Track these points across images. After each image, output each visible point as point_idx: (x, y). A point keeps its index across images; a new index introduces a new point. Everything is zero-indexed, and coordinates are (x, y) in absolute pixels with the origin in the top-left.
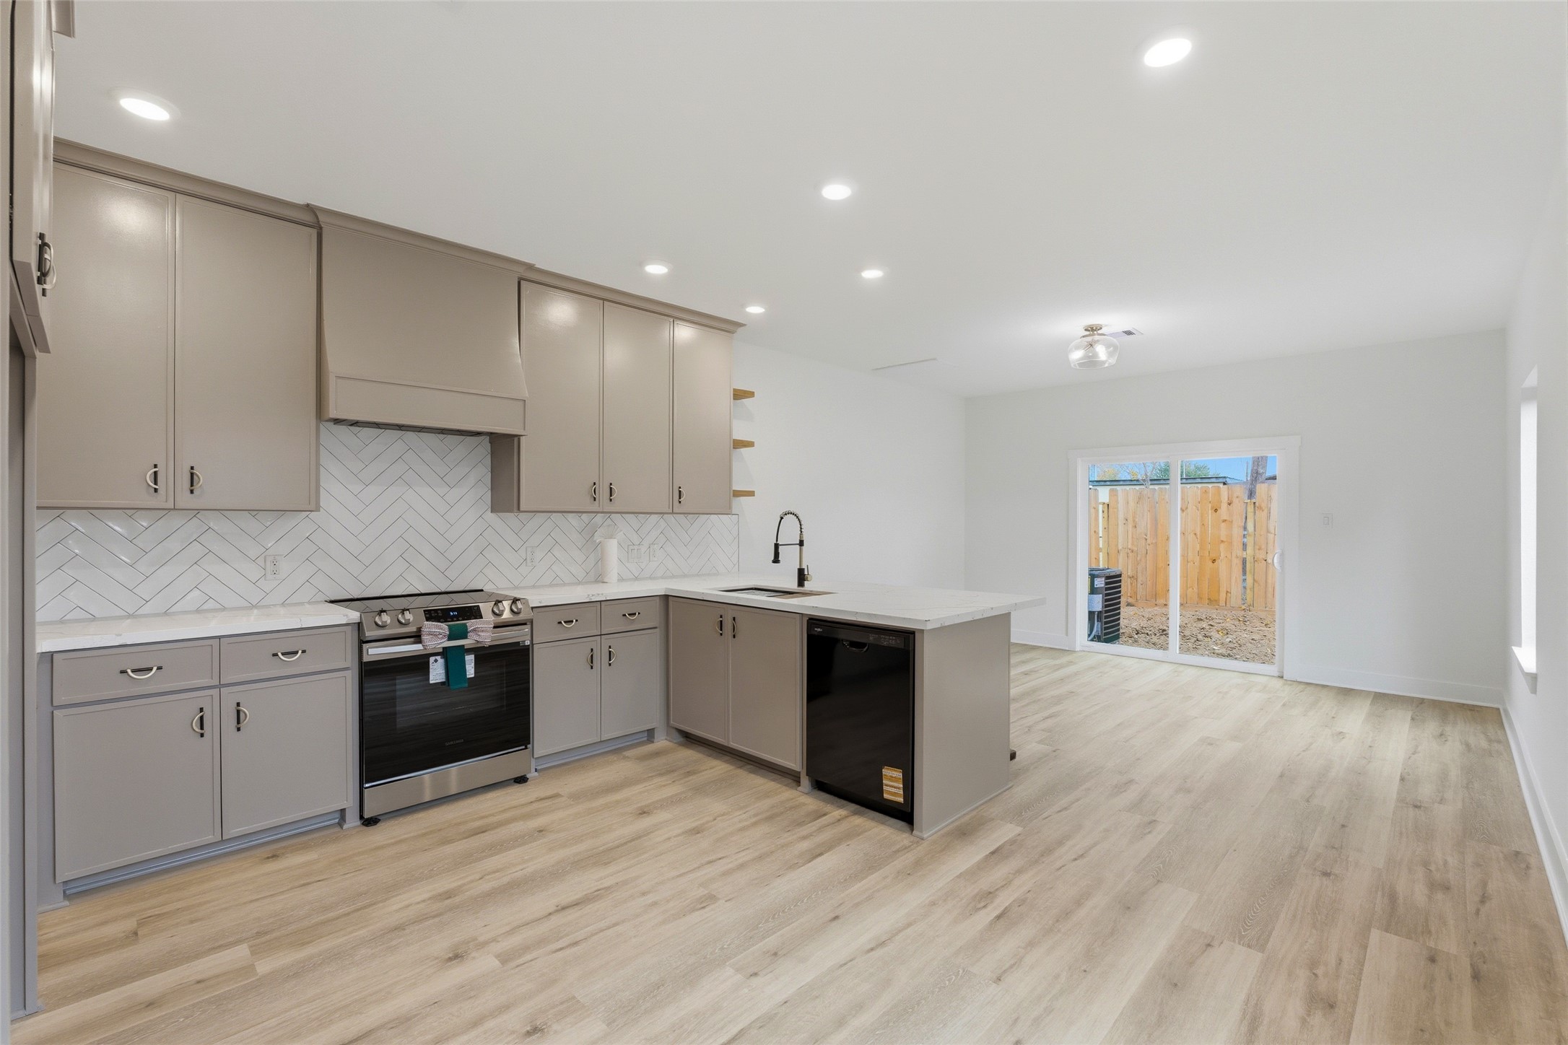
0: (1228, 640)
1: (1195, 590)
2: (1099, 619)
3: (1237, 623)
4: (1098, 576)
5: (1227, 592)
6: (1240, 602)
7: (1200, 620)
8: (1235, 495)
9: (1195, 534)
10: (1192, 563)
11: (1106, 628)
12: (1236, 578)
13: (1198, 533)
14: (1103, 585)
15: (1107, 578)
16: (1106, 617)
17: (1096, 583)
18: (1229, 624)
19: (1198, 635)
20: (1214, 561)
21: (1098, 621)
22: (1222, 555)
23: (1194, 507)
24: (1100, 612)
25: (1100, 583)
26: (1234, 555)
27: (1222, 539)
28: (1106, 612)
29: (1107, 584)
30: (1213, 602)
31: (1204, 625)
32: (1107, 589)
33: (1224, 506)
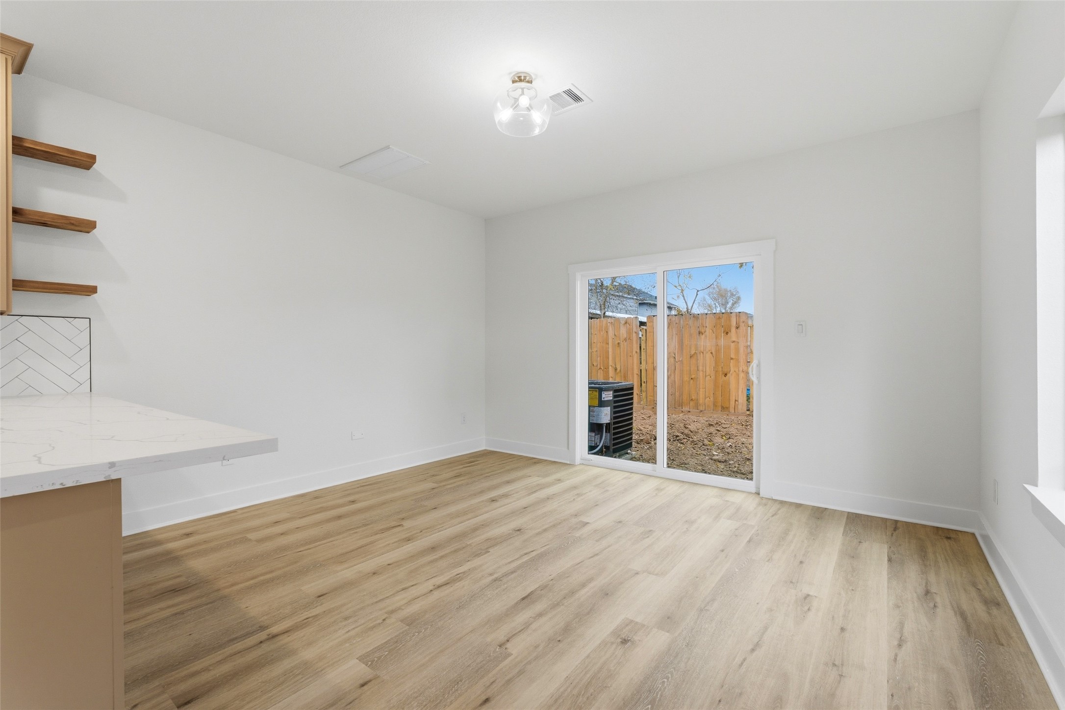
0: (728, 445)
1: (712, 399)
2: (608, 430)
3: (740, 427)
4: (607, 390)
5: (736, 400)
6: (745, 408)
7: (710, 425)
8: (742, 320)
9: (712, 353)
10: (709, 377)
11: (614, 439)
12: (742, 389)
13: (714, 353)
14: (611, 398)
15: (616, 391)
16: (614, 429)
17: (603, 396)
18: (733, 431)
19: (705, 440)
20: (726, 375)
21: (606, 432)
22: (732, 370)
23: (711, 331)
24: (608, 425)
25: (608, 396)
26: (741, 369)
27: (732, 357)
28: (615, 423)
29: (615, 397)
30: (725, 408)
31: (712, 429)
32: (615, 402)
33: (733, 330)
